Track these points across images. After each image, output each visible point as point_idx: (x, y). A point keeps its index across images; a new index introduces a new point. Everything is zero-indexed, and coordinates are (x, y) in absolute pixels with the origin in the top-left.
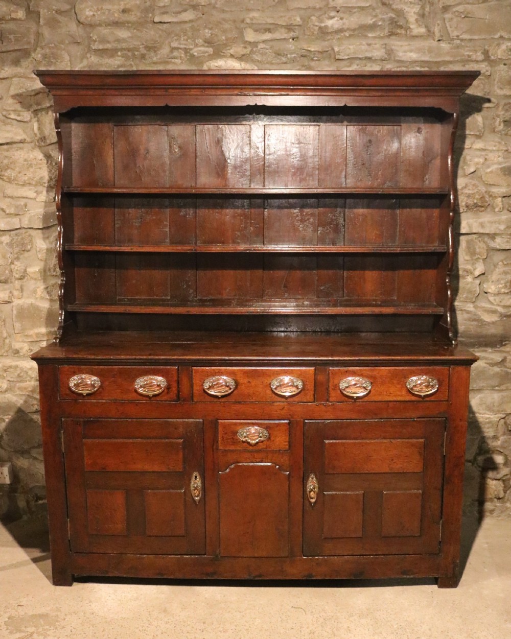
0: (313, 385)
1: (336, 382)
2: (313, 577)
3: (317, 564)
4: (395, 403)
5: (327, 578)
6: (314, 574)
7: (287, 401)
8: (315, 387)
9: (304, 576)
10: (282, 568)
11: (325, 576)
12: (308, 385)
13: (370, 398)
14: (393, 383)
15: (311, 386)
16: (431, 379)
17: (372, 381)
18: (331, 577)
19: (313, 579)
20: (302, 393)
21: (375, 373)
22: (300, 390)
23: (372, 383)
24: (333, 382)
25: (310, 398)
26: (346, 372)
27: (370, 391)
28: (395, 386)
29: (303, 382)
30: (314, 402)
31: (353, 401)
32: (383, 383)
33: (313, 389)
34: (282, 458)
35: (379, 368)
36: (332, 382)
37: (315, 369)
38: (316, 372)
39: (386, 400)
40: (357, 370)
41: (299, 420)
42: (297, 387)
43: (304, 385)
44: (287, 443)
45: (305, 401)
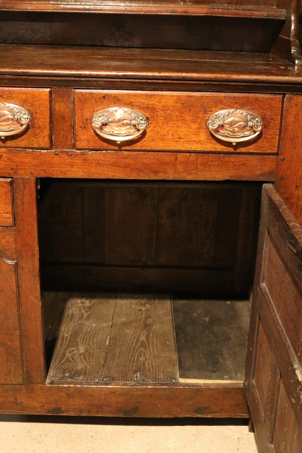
0: (48, 120)
1: (87, 115)
2: (63, 412)
3: (67, 394)
4: (188, 154)
5: (83, 415)
6: (63, 409)
7: (4, 145)
8: (51, 122)
9: (49, 412)
10: (16, 399)
11: (81, 411)
12: (39, 119)
13: (145, 144)
14: (185, 120)
15: (44, 120)
16: (251, 115)
17: (147, 114)
18: (89, 412)
19: (62, 414)
20: (29, 133)
21: (154, 101)
22: (24, 126)
23: (148, 119)
24: (82, 116)
25: (44, 141)
26: (104, 97)
27: (144, 134)
28: (188, 125)
29: (31, 113)
30: (51, 148)
31: (116, 148)
32: (168, 119)
33: (48, 127)
34: (4, 238)
35: (160, 93)
36: (80, 115)
37: (50, 92)
38: (53, 96)
39: (172, 148)
40: (123, 95)
41: (27, 177)
42: (18, 121)
43: (32, 119)
44: (10, 215)
45: (36, 146)
